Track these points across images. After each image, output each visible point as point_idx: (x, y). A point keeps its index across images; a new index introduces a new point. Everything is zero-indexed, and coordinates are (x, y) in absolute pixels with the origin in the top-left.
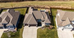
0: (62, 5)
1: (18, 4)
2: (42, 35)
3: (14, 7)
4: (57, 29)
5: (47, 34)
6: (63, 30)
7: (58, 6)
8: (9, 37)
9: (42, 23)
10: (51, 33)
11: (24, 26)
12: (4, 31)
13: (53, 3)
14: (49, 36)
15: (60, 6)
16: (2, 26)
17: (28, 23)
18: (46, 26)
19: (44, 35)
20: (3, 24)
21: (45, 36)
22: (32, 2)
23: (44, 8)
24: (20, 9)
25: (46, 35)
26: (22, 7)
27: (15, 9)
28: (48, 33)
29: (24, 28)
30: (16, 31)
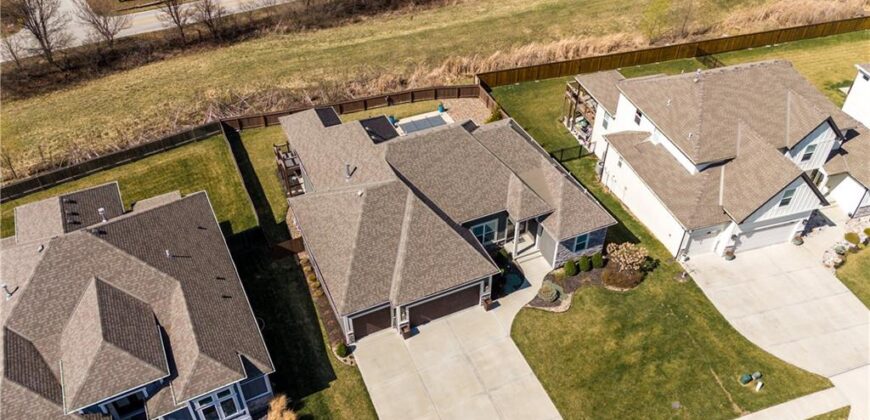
0: (556, 30)
4: (686, 265)
5: (633, 339)
7: (530, 49)
10: (653, 319)
11: (348, 351)
13: (466, 28)
14: (656, 352)
15: (547, 47)
18: (575, 269)
19: (617, 367)
21: (624, 368)
25: (632, 359)
28: (635, 327)
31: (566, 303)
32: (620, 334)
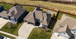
1: (30, 2)
2: (35, 35)
3: (26, 4)
4: (53, 34)
5: (41, 35)
6: (58, 36)
8: (9, 27)
9: (41, 23)
10: (44, 35)
11: (24, 22)
12: (8, 22)
14: (41, 37)
16: (7, 17)
17: (27, 20)
18: (43, 28)
19: (37, 35)
20: (8, 16)
22: (44, 2)
23: (51, 10)
24: (30, 7)
26: (32, 5)
27: (23, 6)
28: (42, 34)
29: (23, 24)
30: (16, 24)
31: (39, 29)
32: (40, 34)
